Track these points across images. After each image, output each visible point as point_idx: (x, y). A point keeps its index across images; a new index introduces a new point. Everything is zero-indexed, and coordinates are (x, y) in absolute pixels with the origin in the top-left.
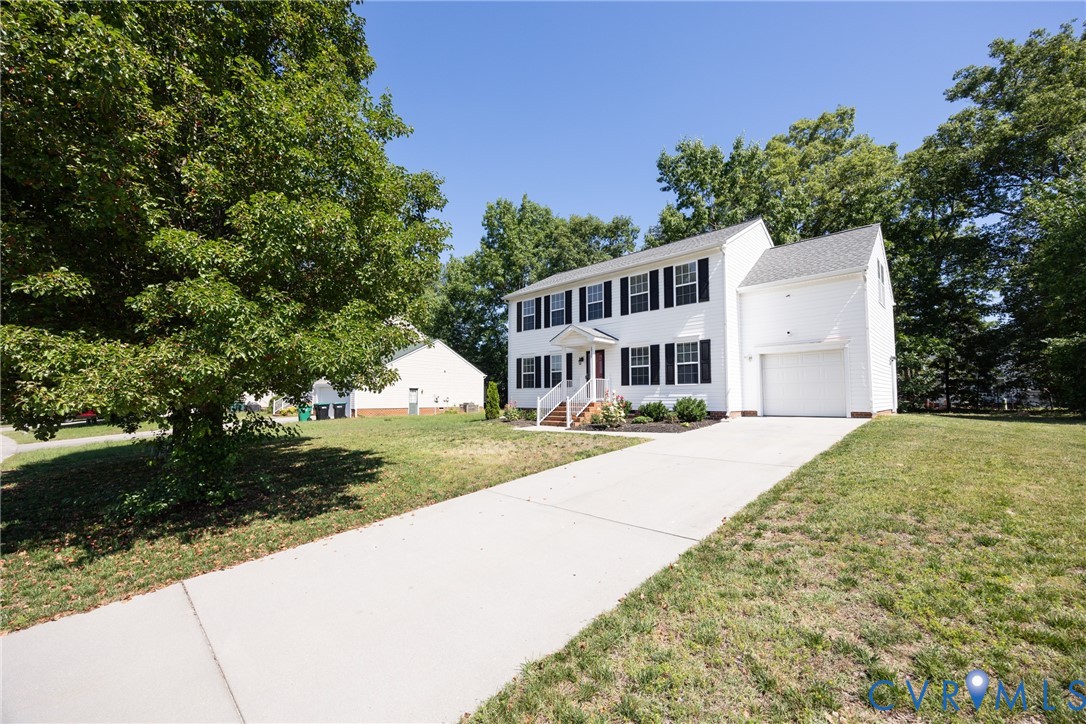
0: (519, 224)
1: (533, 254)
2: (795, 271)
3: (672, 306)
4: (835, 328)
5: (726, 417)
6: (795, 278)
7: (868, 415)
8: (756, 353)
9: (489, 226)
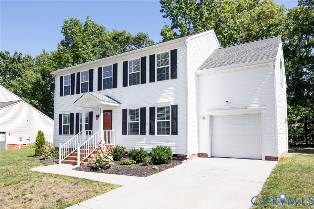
0: (83, 33)
1: (91, 51)
2: (231, 61)
3: (154, 81)
4: (256, 100)
5: (187, 159)
6: (232, 65)
7: (275, 159)
8: (207, 114)
9: (65, 33)
